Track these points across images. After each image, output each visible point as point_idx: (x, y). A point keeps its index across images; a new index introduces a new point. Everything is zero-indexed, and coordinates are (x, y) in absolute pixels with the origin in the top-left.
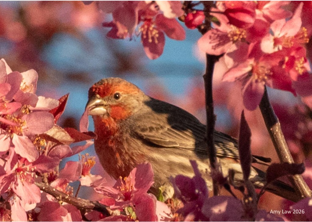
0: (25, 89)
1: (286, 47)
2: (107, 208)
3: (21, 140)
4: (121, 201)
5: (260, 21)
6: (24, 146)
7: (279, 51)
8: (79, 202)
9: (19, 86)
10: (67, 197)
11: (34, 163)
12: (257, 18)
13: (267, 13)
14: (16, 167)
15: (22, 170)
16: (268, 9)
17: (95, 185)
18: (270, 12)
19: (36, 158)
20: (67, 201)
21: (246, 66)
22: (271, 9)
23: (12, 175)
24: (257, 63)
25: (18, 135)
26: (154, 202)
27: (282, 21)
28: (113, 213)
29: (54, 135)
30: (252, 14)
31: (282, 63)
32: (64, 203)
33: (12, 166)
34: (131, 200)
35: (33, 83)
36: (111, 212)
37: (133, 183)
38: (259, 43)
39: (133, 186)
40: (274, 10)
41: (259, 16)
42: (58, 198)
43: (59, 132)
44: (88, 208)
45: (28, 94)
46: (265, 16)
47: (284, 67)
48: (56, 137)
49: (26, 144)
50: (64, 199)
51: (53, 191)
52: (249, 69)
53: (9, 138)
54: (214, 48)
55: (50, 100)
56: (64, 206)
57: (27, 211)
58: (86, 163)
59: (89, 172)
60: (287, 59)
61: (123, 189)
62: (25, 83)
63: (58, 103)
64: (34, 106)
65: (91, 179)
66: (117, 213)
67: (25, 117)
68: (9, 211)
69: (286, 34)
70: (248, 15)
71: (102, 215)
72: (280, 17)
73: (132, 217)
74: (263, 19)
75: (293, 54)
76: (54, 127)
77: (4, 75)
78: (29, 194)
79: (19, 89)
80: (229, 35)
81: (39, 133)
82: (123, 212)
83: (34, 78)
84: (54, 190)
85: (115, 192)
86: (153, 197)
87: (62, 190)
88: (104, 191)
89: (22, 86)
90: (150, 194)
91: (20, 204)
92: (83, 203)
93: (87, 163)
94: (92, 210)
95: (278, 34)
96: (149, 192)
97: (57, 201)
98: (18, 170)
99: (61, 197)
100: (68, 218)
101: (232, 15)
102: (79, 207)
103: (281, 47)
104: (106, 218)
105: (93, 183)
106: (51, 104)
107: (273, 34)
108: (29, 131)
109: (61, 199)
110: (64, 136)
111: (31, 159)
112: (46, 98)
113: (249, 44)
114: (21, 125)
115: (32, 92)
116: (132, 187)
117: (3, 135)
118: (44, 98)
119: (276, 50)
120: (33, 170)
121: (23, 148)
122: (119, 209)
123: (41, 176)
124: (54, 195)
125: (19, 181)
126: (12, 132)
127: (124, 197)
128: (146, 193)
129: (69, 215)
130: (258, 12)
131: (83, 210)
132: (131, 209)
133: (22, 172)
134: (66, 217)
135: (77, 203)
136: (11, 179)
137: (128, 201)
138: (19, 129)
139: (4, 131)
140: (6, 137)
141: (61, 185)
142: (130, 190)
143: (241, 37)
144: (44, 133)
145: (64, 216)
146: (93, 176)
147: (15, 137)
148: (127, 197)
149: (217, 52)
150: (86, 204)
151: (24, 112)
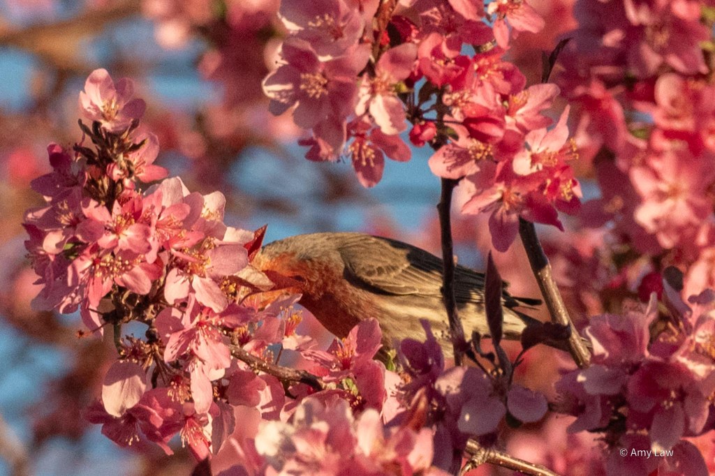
0: (208, 217)
1: (547, 165)
2: (319, 381)
3: (204, 285)
4: (336, 370)
5: (512, 132)
6: (208, 292)
7: (539, 172)
8: (280, 371)
9: (200, 213)
10: (264, 365)
11: (222, 315)
12: (508, 127)
13: (520, 120)
14: (197, 319)
15: (206, 323)
16: (522, 115)
17: (302, 348)
18: (526, 120)
19: (224, 308)
20: (264, 369)
21: (494, 193)
22: (526, 115)
23: (192, 332)
24: (509, 188)
25: (200, 276)
26: (382, 372)
27: (542, 131)
28: (326, 387)
29: (247, 278)
30: (500, 124)
31: (542, 187)
32: (261, 373)
33: (192, 318)
34: (351, 369)
35: (220, 209)
36: (324, 385)
37: (354, 346)
38: (511, 161)
39: (354, 351)
40: (530, 116)
41: (510, 125)
42: (252, 365)
43: (254, 273)
44: (292, 380)
45: (212, 222)
46: (518, 125)
47: (545, 192)
48: (250, 280)
49: (210, 288)
50: (261, 367)
51: (246, 356)
52: (498, 196)
53: (188, 281)
54: (449, 169)
55: (241, 232)
56: (261, 377)
57: (212, 380)
58: (290, 319)
59: (294, 331)
60: (549, 182)
61: (341, 355)
62: (208, 209)
63: (252, 236)
64: (221, 238)
65: (297, 340)
66: (333, 386)
67: (209, 252)
68: (188, 380)
69: (548, 148)
70: (494, 125)
71: (312, 389)
72: (538, 125)
73: (352, 393)
74: (516, 130)
75: (557, 175)
76: (248, 266)
77: (180, 198)
78: (215, 356)
79: (199, 216)
80: (470, 152)
81: (227, 274)
82: (340, 385)
83: (221, 204)
84: (247, 354)
85: (330, 358)
86: (380, 365)
87: (258, 356)
88: (315, 357)
89: (204, 212)
90: (376, 361)
91: (203, 371)
92: (286, 373)
93: (292, 319)
94: (298, 383)
95: (537, 148)
96: (374, 358)
97: (251, 371)
98: (200, 324)
99: (256, 364)
100: (266, 392)
101: (472, 125)
102: (280, 379)
103: (541, 167)
104: (318, 393)
105: (300, 346)
106: (243, 237)
107: (529, 149)
108: (215, 272)
109: (256, 367)
110: (261, 279)
111: (217, 309)
112: (236, 229)
113: (497, 162)
114: (204, 263)
115: (218, 220)
116: (352, 351)
117: (181, 276)
118: (234, 229)
119: (534, 170)
120: (220, 323)
121: (207, 294)
122: (335, 381)
123: (230, 336)
124: (248, 362)
125: (201, 339)
126: (192, 273)
127: (341, 365)
128: (371, 360)
129: (267, 389)
130: (508, 119)
131: (286, 382)
132: (350, 381)
133: (205, 326)
134: (264, 392)
135: (278, 373)
136: (191, 335)
137: (347, 370)
138: (201, 268)
139: (182, 271)
140: (183, 279)
141: (257, 349)
142: (350, 356)
143: (486, 154)
144: (235, 275)
145: (262, 389)
146: (299, 337)
147: (196, 279)
148: (346, 365)
149: (454, 174)
150: (290, 375)
151: (207, 246)
